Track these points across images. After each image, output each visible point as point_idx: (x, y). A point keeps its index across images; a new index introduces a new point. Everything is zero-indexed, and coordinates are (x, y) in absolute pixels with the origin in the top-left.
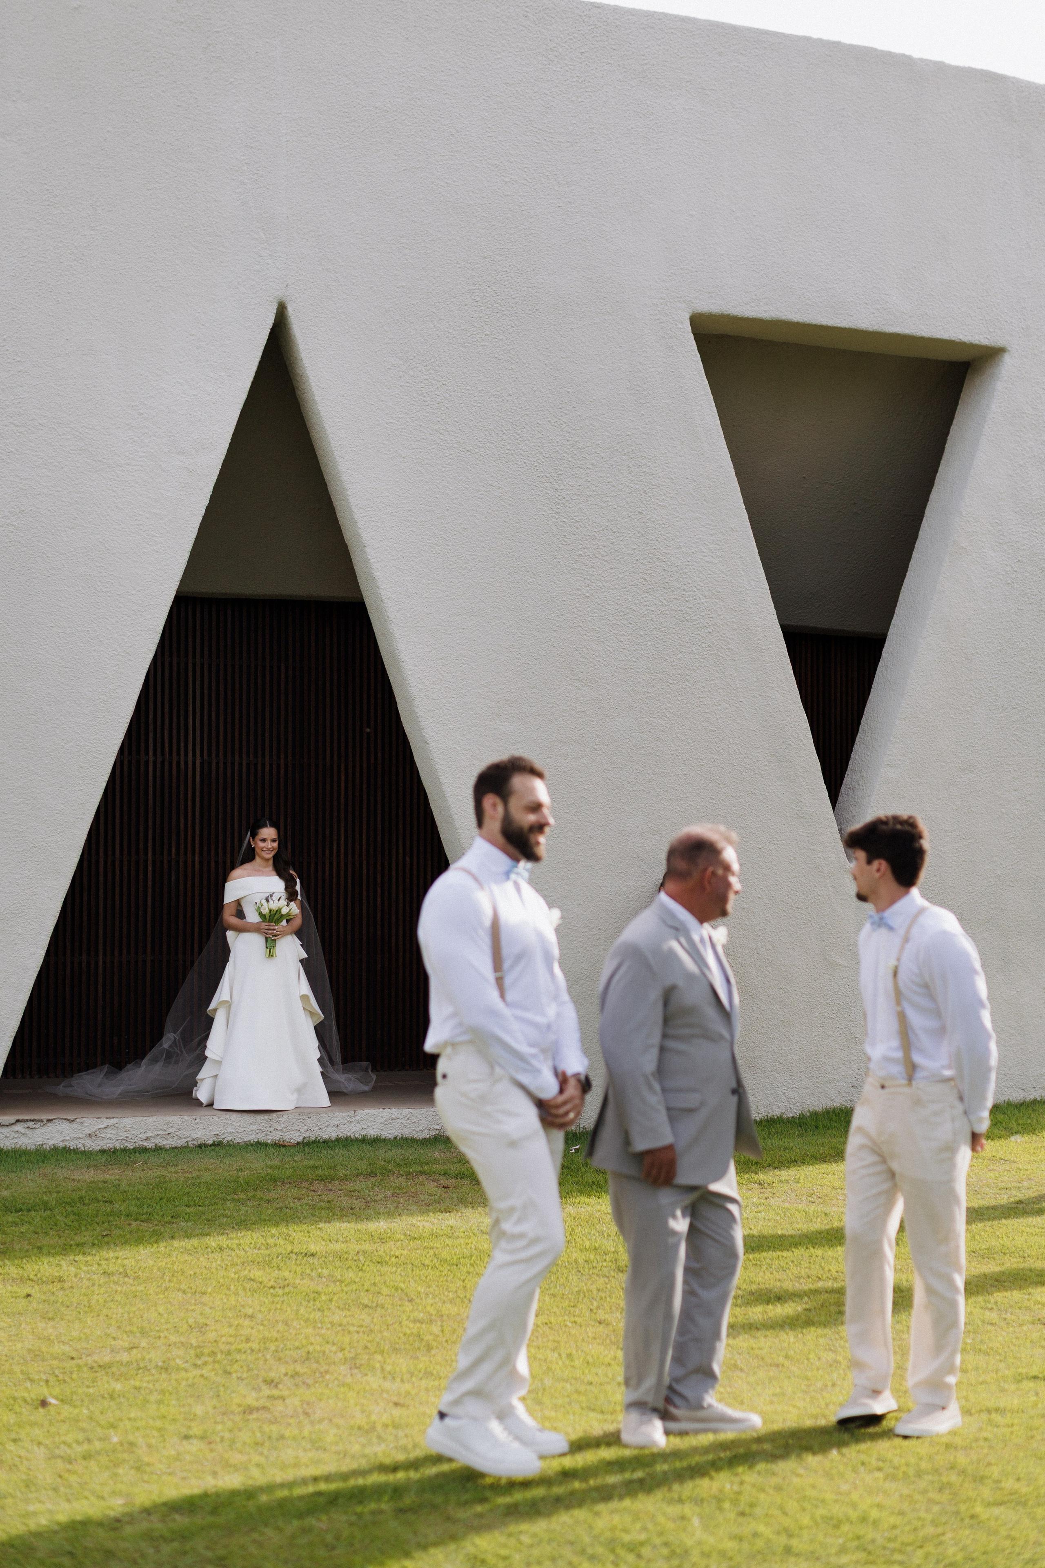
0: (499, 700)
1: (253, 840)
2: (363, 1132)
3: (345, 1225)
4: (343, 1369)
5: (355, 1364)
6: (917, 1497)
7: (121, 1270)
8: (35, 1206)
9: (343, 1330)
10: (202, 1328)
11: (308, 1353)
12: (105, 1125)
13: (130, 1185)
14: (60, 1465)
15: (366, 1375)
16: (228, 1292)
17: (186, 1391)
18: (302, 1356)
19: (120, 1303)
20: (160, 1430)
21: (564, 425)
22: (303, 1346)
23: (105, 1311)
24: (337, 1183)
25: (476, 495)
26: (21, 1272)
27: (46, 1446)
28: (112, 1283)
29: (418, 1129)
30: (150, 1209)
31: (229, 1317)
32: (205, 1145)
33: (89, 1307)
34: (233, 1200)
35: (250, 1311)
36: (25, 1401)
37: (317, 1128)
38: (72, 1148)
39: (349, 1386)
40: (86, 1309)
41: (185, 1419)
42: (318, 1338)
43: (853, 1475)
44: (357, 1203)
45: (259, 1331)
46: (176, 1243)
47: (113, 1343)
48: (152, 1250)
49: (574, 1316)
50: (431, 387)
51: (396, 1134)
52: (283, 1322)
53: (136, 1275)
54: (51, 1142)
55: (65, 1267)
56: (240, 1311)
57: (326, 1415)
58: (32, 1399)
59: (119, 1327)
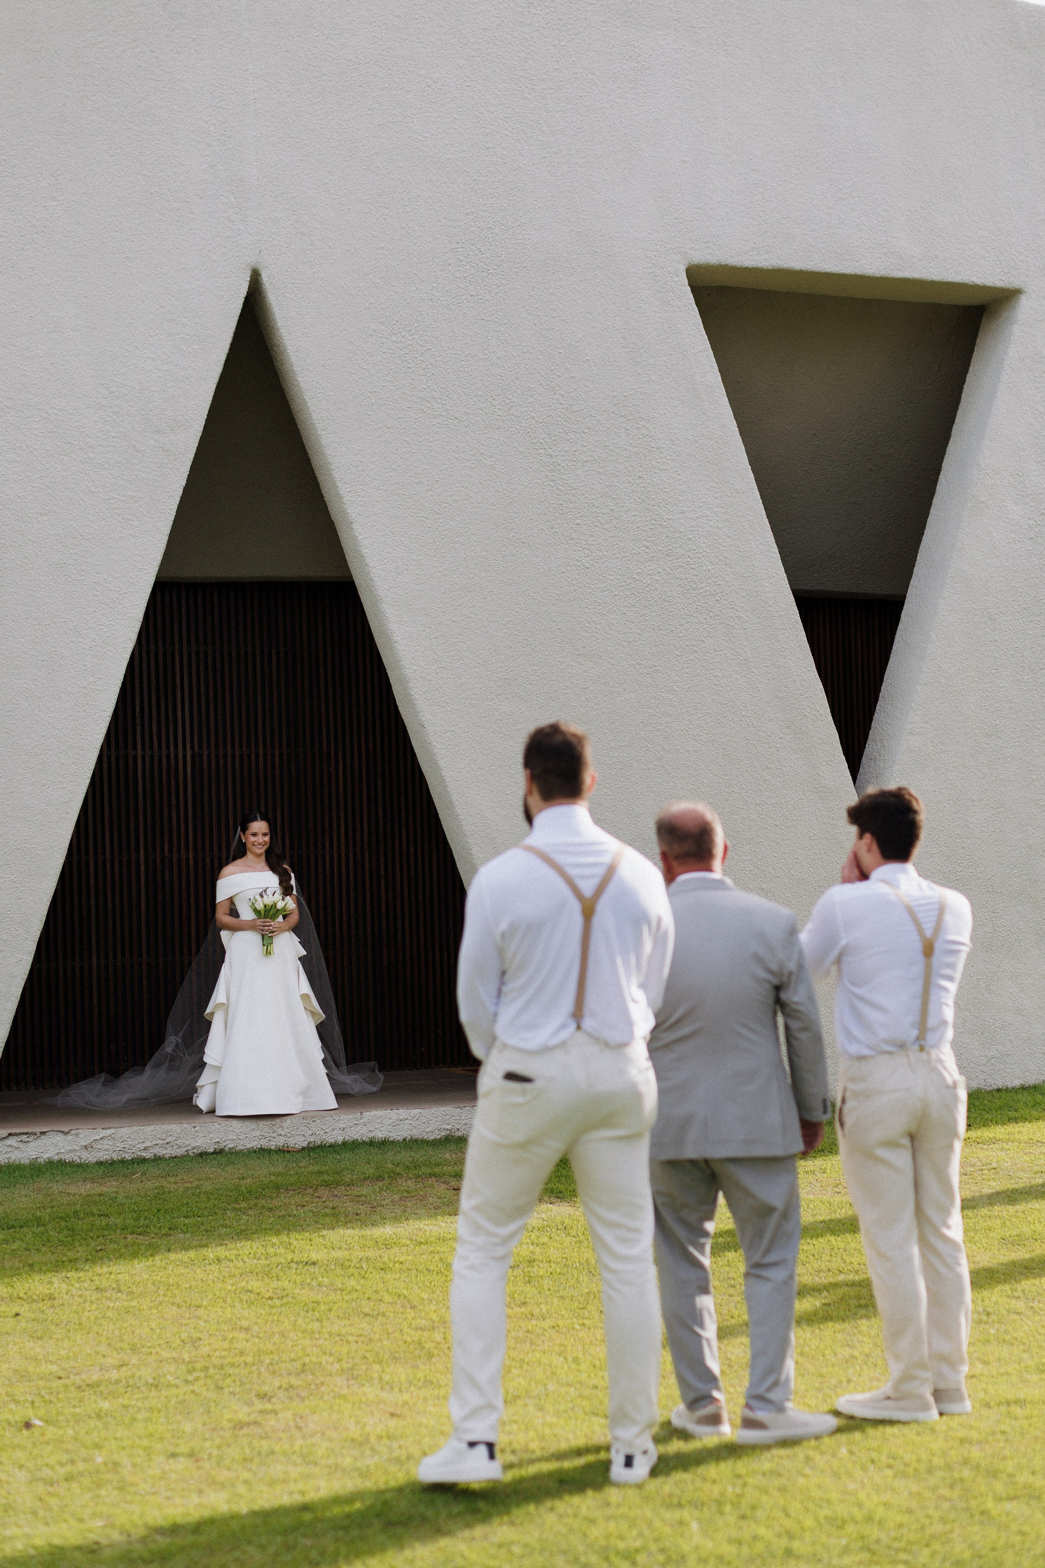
0: (498, 679)
1: (244, 834)
2: (371, 1135)
3: (349, 1232)
4: (340, 1381)
5: (352, 1375)
6: (927, 1494)
7: (114, 1285)
8: (28, 1222)
9: (342, 1340)
10: (195, 1342)
11: (304, 1365)
12: (101, 1136)
13: (127, 1197)
14: (41, 1488)
15: (363, 1385)
16: (224, 1305)
17: (176, 1408)
18: (297, 1369)
19: (111, 1320)
20: (145, 1449)
21: (557, 388)
22: (299, 1358)
23: (95, 1328)
24: (343, 1188)
25: (466, 464)
26: (10, 1291)
27: (29, 1470)
28: (104, 1299)
29: (429, 1130)
30: (147, 1222)
31: (224, 1331)
32: (206, 1153)
33: (80, 1324)
34: (234, 1209)
35: (244, 1323)
36: (9, 1423)
37: (322, 1132)
38: (67, 1161)
39: (344, 1398)
40: (76, 1327)
41: (173, 1437)
42: (315, 1349)
43: (861, 1473)
44: (362, 1209)
45: (254, 1344)
46: (172, 1256)
47: (102, 1361)
48: (147, 1264)
49: (583, 1318)
50: (415, 353)
51: (405, 1135)
52: (279, 1333)
53: (130, 1290)
54: (46, 1156)
55: (56, 1285)
56: (235, 1324)
57: (319, 1428)
58: (16, 1422)
59: (109, 1345)
